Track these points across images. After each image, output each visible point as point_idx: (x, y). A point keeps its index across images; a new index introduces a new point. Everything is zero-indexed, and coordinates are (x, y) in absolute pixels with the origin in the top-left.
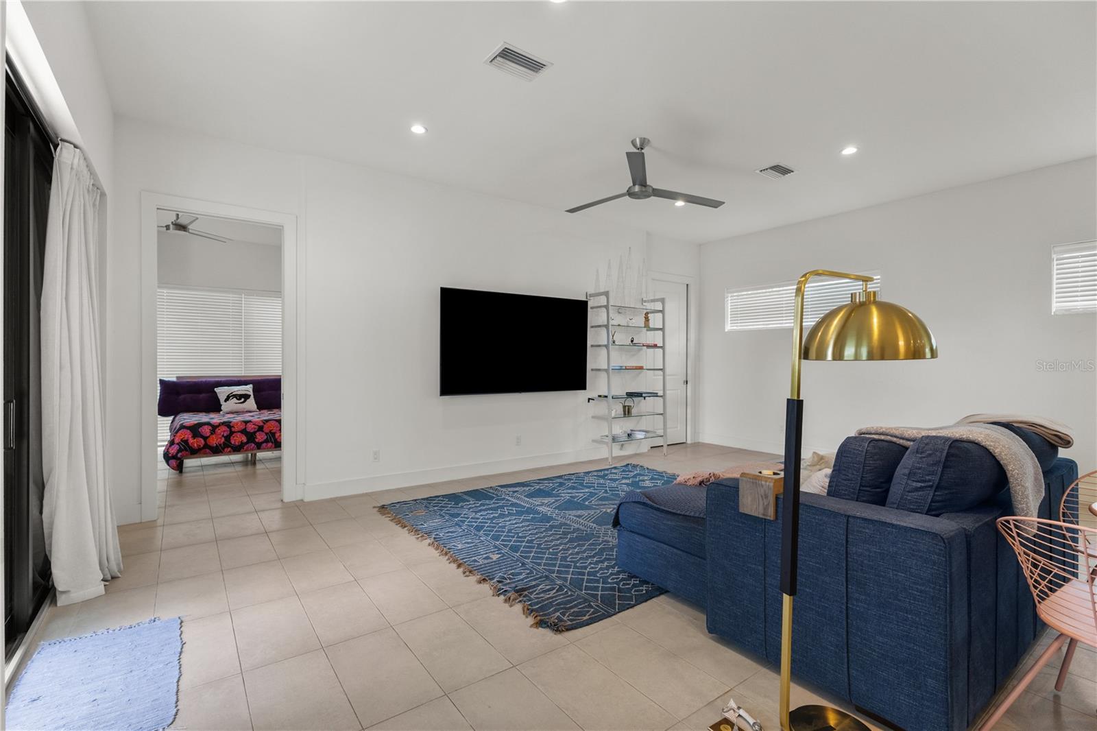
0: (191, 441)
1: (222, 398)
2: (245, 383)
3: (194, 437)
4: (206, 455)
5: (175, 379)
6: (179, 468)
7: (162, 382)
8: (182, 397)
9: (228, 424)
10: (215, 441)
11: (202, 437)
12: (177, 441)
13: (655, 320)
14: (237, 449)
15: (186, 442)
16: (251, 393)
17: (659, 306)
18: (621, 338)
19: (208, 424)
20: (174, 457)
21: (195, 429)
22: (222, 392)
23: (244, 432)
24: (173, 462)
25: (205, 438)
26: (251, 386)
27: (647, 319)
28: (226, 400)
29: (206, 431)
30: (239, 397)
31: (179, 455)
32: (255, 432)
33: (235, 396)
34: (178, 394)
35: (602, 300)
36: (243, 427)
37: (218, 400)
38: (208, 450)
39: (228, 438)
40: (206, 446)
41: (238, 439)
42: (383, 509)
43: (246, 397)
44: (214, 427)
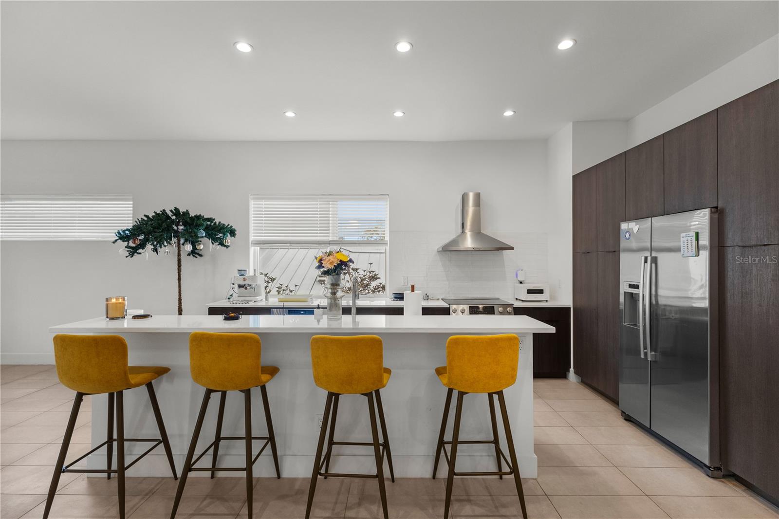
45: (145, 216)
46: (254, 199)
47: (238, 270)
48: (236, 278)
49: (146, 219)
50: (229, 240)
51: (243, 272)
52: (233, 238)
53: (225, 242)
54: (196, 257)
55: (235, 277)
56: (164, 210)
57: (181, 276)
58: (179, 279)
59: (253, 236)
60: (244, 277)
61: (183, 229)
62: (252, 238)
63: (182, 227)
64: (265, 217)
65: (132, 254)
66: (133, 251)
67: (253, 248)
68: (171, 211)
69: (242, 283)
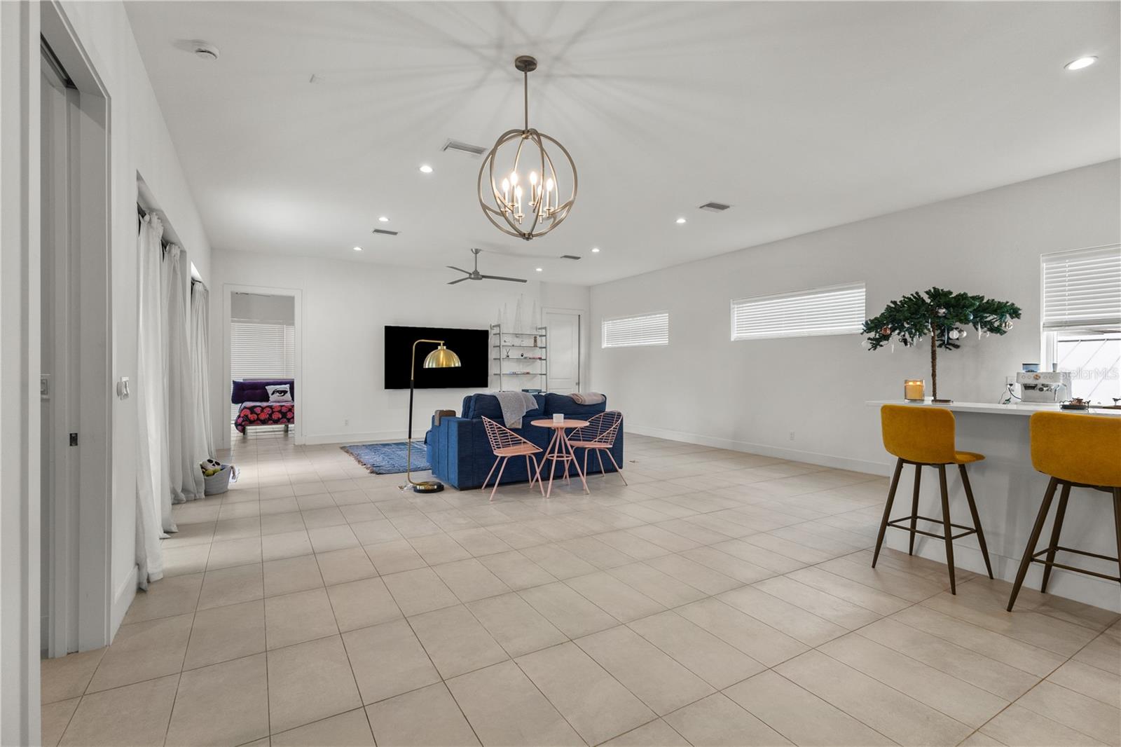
0: (250, 416)
1: (270, 392)
2: (285, 383)
3: (251, 413)
4: (258, 424)
5: (242, 381)
6: (243, 431)
7: (234, 382)
8: (246, 392)
9: (271, 407)
10: (262, 417)
11: (256, 414)
12: (242, 415)
13: (541, 342)
14: (276, 422)
15: (247, 416)
16: (288, 390)
17: (543, 332)
18: (515, 354)
19: (260, 406)
20: (240, 425)
21: (252, 409)
22: (270, 389)
23: (280, 412)
24: (239, 427)
25: (258, 415)
26: (288, 385)
27: (535, 341)
28: (273, 394)
29: (258, 410)
30: (280, 392)
31: (243, 423)
32: (286, 412)
33: (278, 392)
34: (244, 390)
35: (496, 330)
36: (279, 409)
37: (268, 394)
38: (259, 422)
39: (271, 415)
40: (258, 419)
41: (276, 416)
42: (343, 448)
43: (285, 392)
44: (263, 408)
45: (892, 302)
46: (1046, 261)
47: (1024, 364)
48: (1021, 377)
49: (893, 306)
50: (1011, 322)
51: (1032, 368)
52: (1016, 319)
53: (1005, 326)
54: (950, 349)
55: (1018, 374)
56: (917, 293)
57: (937, 371)
58: (934, 375)
59: (1046, 316)
60: (1035, 373)
61: (944, 313)
62: (1044, 319)
63: (944, 310)
64: (1069, 286)
65: (875, 347)
66: (876, 343)
67: (1045, 333)
68: (927, 293)
69: (1031, 382)
